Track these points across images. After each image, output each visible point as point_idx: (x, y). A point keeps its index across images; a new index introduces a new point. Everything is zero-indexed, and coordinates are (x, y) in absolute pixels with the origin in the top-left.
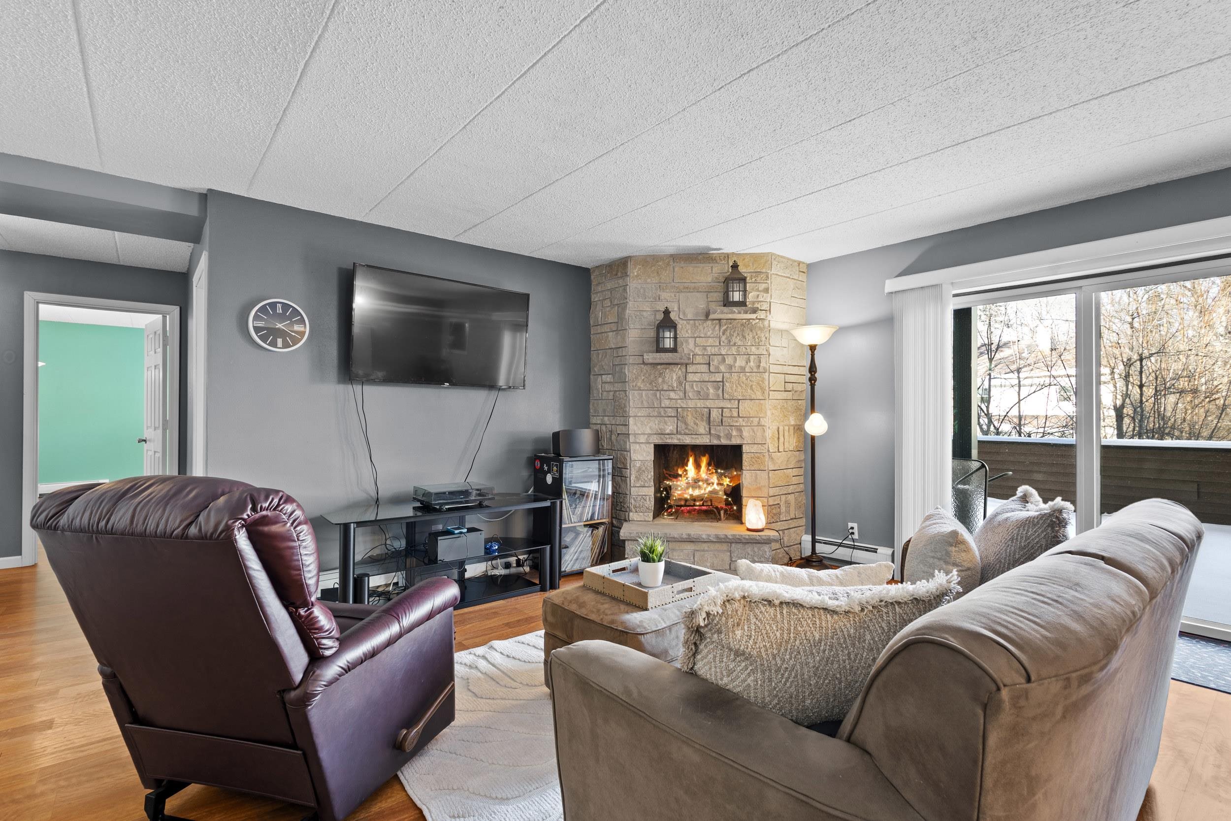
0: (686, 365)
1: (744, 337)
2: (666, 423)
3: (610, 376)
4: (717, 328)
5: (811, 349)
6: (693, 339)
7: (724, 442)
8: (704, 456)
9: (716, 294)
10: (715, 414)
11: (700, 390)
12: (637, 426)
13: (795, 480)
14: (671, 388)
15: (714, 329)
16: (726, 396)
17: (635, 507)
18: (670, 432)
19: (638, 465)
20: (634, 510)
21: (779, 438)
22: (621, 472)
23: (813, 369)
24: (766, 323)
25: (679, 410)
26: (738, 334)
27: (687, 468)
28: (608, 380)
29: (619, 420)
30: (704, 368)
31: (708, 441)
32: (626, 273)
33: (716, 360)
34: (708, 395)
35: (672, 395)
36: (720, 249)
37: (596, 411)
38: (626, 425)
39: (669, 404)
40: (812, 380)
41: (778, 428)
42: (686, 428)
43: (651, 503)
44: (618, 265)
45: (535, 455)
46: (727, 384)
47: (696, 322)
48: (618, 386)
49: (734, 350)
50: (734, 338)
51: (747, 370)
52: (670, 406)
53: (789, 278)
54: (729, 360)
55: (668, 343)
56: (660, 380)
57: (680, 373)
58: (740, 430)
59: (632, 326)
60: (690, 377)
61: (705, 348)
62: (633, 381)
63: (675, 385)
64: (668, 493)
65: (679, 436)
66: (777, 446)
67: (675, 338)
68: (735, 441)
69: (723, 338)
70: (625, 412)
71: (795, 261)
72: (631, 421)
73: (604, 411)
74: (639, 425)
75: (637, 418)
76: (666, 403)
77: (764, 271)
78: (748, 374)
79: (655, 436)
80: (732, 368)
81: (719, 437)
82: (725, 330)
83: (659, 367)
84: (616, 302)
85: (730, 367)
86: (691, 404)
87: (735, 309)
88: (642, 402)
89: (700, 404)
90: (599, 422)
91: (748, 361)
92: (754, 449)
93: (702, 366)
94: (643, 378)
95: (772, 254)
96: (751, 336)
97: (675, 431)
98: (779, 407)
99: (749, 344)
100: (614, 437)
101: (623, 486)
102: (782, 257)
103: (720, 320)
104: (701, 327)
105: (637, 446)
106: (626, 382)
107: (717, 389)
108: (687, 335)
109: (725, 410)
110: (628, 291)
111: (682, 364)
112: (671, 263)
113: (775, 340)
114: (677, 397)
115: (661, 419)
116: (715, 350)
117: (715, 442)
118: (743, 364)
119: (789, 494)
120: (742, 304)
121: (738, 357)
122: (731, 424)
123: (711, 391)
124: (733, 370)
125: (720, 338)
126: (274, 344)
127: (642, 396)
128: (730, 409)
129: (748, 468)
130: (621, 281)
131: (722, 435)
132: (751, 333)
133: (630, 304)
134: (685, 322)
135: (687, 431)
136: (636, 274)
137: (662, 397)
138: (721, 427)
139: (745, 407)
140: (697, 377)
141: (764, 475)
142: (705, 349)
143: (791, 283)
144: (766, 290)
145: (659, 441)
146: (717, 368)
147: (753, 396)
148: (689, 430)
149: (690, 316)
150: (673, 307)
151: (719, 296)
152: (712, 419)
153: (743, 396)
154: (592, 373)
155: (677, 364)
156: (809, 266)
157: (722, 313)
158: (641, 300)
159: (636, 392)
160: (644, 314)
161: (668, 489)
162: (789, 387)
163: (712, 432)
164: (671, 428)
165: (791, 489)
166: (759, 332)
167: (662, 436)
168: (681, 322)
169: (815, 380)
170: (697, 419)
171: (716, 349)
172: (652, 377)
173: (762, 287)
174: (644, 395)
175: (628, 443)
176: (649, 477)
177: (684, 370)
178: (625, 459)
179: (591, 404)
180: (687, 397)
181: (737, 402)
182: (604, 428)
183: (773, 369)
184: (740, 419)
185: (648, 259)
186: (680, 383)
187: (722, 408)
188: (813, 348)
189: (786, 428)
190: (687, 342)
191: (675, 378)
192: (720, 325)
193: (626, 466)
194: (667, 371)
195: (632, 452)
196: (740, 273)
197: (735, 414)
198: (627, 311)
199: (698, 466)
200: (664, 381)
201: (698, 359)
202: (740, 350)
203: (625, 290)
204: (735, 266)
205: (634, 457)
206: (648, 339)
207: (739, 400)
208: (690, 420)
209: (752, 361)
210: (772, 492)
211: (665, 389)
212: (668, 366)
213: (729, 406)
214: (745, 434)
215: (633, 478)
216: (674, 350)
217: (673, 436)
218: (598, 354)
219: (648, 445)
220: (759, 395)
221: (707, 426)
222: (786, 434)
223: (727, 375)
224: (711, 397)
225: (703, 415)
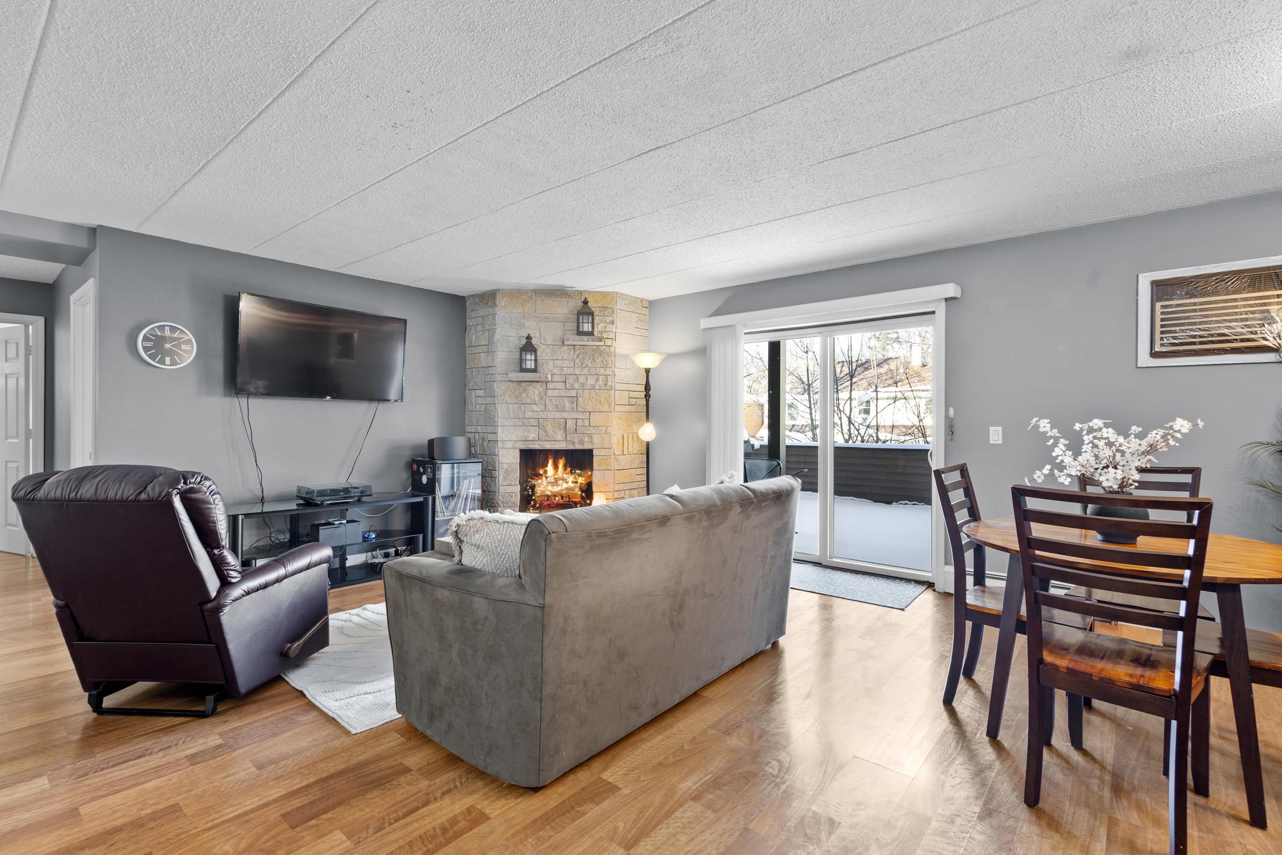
0: (547, 382)
1: (594, 360)
2: (529, 431)
3: (482, 391)
4: (572, 352)
5: (646, 372)
6: (552, 361)
7: (578, 447)
8: (561, 458)
9: (570, 324)
10: (570, 424)
11: (558, 404)
12: (504, 434)
13: (639, 478)
14: (533, 402)
15: (569, 354)
16: (579, 409)
17: (503, 503)
18: (532, 439)
19: (505, 467)
20: (502, 506)
21: (623, 444)
22: (491, 474)
23: (647, 387)
24: (612, 349)
25: (540, 420)
26: (589, 358)
27: (547, 469)
28: (481, 394)
29: (489, 429)
30: (561, 385)
31: (565, 446)
32: (495, 303)
33: (571, 379)
34: (565, 408)
35: (535, 408)
36: (573, 288)
37: (470, 421)
38: (495, 433)
39: (532, 415)
40: (647, 396)
41: (623, 435)
42: (547, 436)
43: (517, 499)
44: (489, 296)
45: (413, 460)
46: (580, 399)
47: (555, 347)
48: (489, 400)
49: (586, 371)
50: (586, 361)
51: (597, 387)
52: (533, 417)
53: (633, 312)
54: (582, 379)
55: (530, 365)
56: (524, 395)
57: (541, 389)
58: (590, 436)
59: (500, 349)
60: (550, 393)
61: (562, 368)
62: (501, 396)
63: (537, 399)
64: (533, 491)
65: (540, 442)
66: (622, 450)
67: (536, 360)
68: (587, 446)
69: (577, 361)
70: (494, 422)
71: (638, 298)
72: (500, 430)
73: (478, 421)
74: (506, 433)
75: (504, 427)
76: (529, 414)
77: (610, 306)
78: (597, 391)
79: (520, 442)
81: (573, 443)
82: (579, 354)
83: (523, 384)
84: (487, 327)
85: (583, 385)
86: (551, 415)
87: (584, 338)
88: (509, 413)
89: (558, 415)
90: (473, 431)
91: (597, 380)
92: (603, 452)
93: (560, 383)
94: (510, 393)
95: (617, 293)
96: (600, 359)
97: (537, 439)
98: (624, 418)
99: (599, 366)
100: (485, 444)
101: (493, 484)
102: (627, 295)
103: (574, 345)
104: (558, 351)
105: (505, 451)
106: (495, 396)
107: (572, 403)
108: (547, 358)
109: (578, 420)
110: (496, 318)
111: (543, 382)
112: (534, 297)
113: (619, 363)
114: (539, 410)
115: (525, 428)
116: (570, 371)
117: (571, 447)
118: (594, 382)
119: (633, 489)
120: (591, 334)
121: (589, 377)
122: (584, 432)
123: (567, 404)
124: (585, 387)
125: (574, 360)
126: (162, 362)
127: (509, 409)
128: (583, 419)
129: (597, 468)
130: (490, 310)
131: (576, 441)
132: (600, 357)
133: (498, 330)
134: (546, 347)
135: (547, 438)
136: (503, 304)
137: (526, 410)
138: (576, 435)
139: (596, 419)
140: (555, 393)
141: (610, 473)
142: (562, 370)
143: (635, 316)
144: (612, 323)
145: (524, 447)
146: (573, 385)
147: (602, 409)
148: (549, 437)
149: (549, 343)
150: (535, 334)
151: (572, 326)
152: (567, 427)
153: (593, 409)
154: (467, 388)
155: (539, 382)
156: (651, 302)
157: (574, 340)
158: (508, 327)
159: (503, 405)
160: (511, 338)
161: (533, 487)
162: (633, 401)
163: (568, 438)
164: (533, 435)
165: (634, 485)
166: (606, 357)
167: (526, 442)
168: (542, 346)
169: (649, 397)
170: (555, 428)
171: (572, 370)
172: (517, 392)
173: (609, 319)
174: (510, 408)
175: (497, 449)
176: (515, 477)
177: (544, 387)
178: (494, 462)
179: (466, 414)
180: (547, 410)
181: (588, 413)
182: (477, 435)
183: (618, 387)
184: (591, 428)
185: (514, 292)
186: (541, 398)
187: (576, 419)
188: (648, 371)
189: (630, 435)
190: (547, 363)
191: (536, 393)
192: (574, 350)
193: (495, 468)
194: (530, 387)
195: (500, 456)
196: (589, 308)
197: (587, 424)
198: (496, 336)
199: (556, 467)
200: (527, 396)
201: (556, 378)
202: (591, 371)
203: (494, 318)
204: (585, 302)
205: (501, 460)
206: (513, 360)
207: (590, 413)
208: (549, 428)
209: (601, 380)
210: (617, 487)
211: (528, 402)
212: (531, 383)
213: (582, 417)
214: (595, 440)
215: (501, 478)
216: (535, 370)
217: (535, 442)
218: (472, 371)
219: (514, 450)
220: (606, 408)
221: (564, 434)
222: (630, 440)
223: (580, 392)
224: (567, 410)
225: (560, 425)
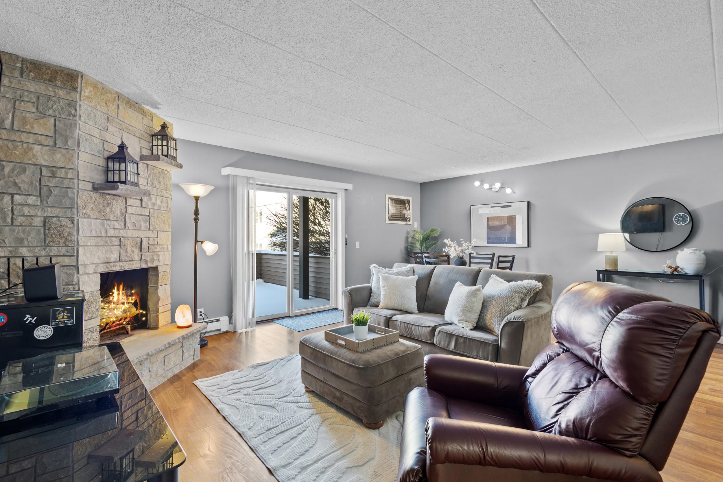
0: (127, 198)
1: (160, 182)
2: (111, 252)
3: (35, 198)
4: (146, 170)
9: (146, 142)
10: (144, 243)
11: (134, 222)
12: (86, 256)
14: (115, 218)
15: (144, 171)
16: (151, 228)
18: (114, 261)
19: (87, 297)
23: (196, 212)
24: (170, 175)
25: (122, 239)
26: (156, 179)
29: (57, 251)
31: (139, 266)
33: (146, 198)
34: (140, 226)
35: (116, 225)
38: (73, 256)
39: (114, 233)
40: (196, 220)
42: (126, 256)
43: (97, 334)
46: (152, 218)
48: (54, 212)
49: (155, 191)
51: (162, 208)
52: (114, 235)
54: (153, 199)
57: (122, 204)
58: (158, 255)
59: (82, 148)
60: (129, 210)
62: (83, 208)
65: (121, 264)
68: (155, 264)
70: (72, 241)
72: (81, 251)
74: (88, 254)
75: (86, 248)
76: (111, 233)
78: (162, 211)
79: (102, 265)
80: (154, 206)
81: (146, 262)
82: (150, 174)
83: (107, 197)
86: (130, 234)
88: (92, 231)
89: (135, 234)
91: (162, 201)
92: (164, 269)
93: (137, 201)
94: (92, 205)
96: (163, 182)
97: (118, 259)
99: (162, 188)
103: (148, 165)
105: (86, 277)
106: (74, 208)
107: (146, 221)
109: (150, 239)
111: (124, 197)
112: (117, 100)
115: (108, 247)
117: (144, 266)
118: (160, 203)
121: (158, 198)
122: (154, 251)
123: (142, 223)
125: (147, 179)
127: (91, 225)
128: (153, 238)
129: (160, 284)
131: (148, 260)
132: (163, 180)
133: (80, 124)
135: (126, 258)
136: (87, 94)
137: (108, 227)
138: (149, 253)
139: (161, 237)
140: (133, 210)
141: (168, 287)
145: (103, 269)
146: (147, 204)
147: (165, 229)
148: (128, 257)
150: (128, 143)
152: (143, 247)
153: (160, 228)
158: (92, 124)
159: (86, 220)
160: (94, 139)
163: (143, 258)
164: (115, 256)
166: (167, 181)
167: (108, 264)
169: (198, 220)
170: (133, 247)
172: (101, 206)
174: (93, 224)
175: (77, 275)
176: (97, 307)
177: (125, 203)
180: (127, 228)
181: (157, 233)
184: (158, 246)
185: (99, 86)
186: (122, 215)
187: (149, 237)
188: (197, 199)
191: (118, 209)
194: (114, 201)
195: (81, 284)
197: (156, 243)
198: (77, 131)
200: (111, 211)
202: (158, 192)
203: (71, 106)
205: (83, 289)
206: (98, 167)
207: (157, 231)
208: (129, 247)
209: (164, 202)
211: (111, 219)
213: (153, 236)
214: (161, 258)
217: (117, 263)
219: (95, 275)
220: (167, 228)
221: (139, 253)
223: (151, 211)
224: (142, 228)
225: (137, 244)
